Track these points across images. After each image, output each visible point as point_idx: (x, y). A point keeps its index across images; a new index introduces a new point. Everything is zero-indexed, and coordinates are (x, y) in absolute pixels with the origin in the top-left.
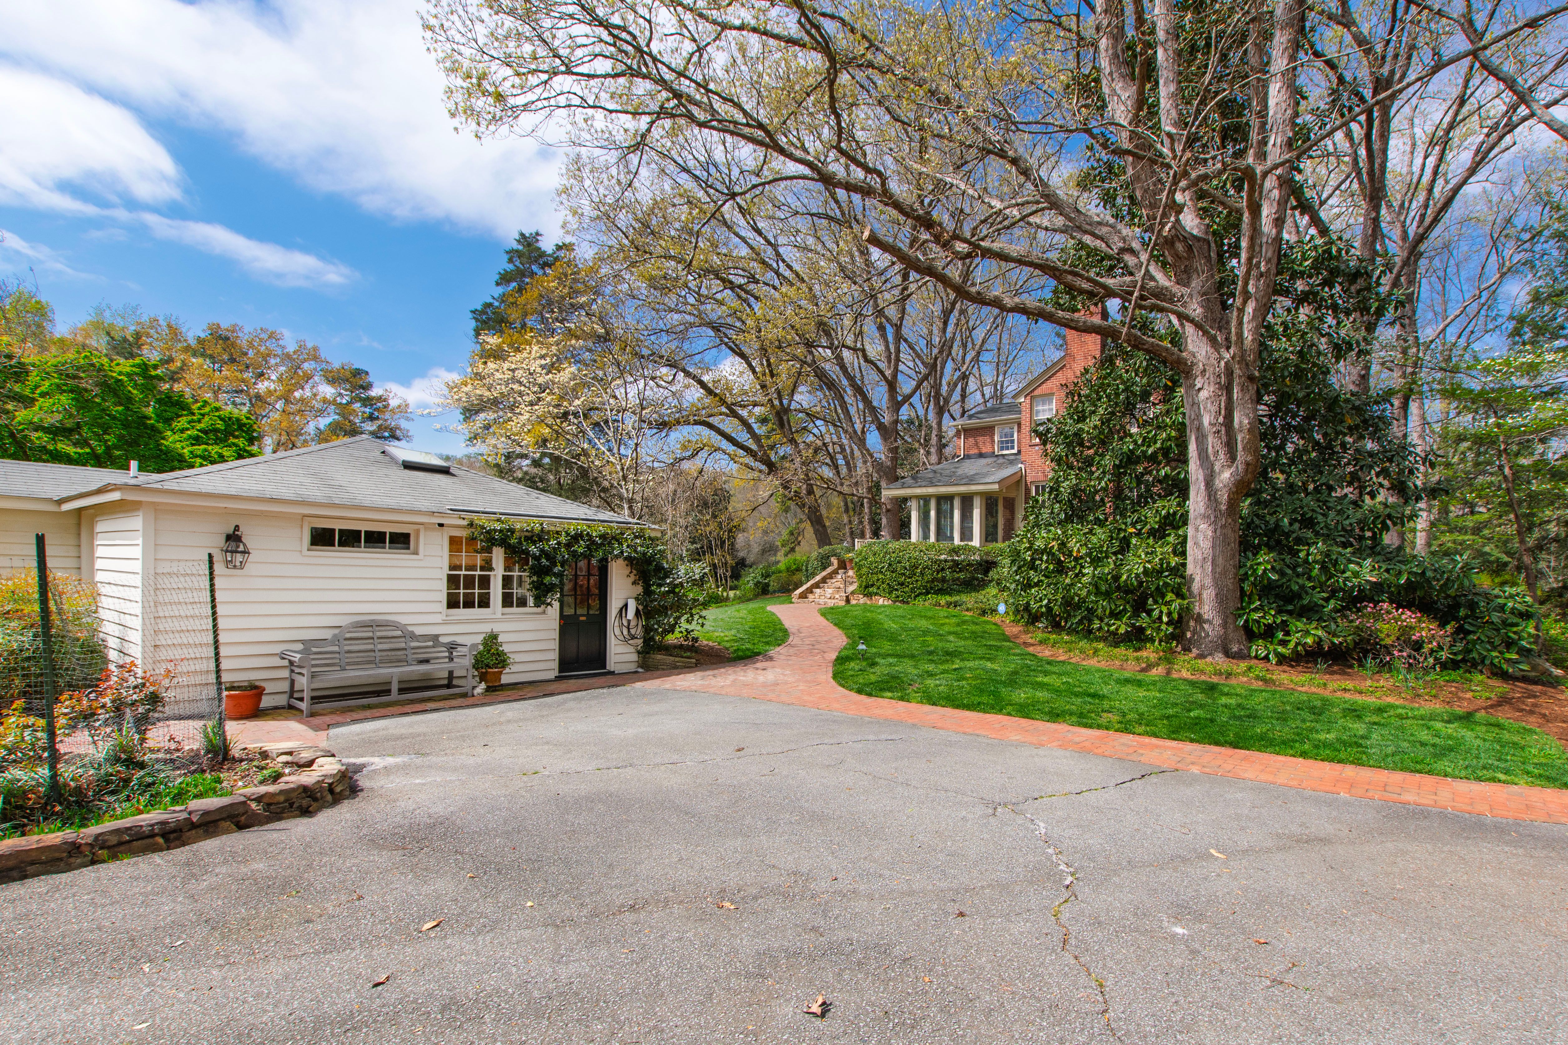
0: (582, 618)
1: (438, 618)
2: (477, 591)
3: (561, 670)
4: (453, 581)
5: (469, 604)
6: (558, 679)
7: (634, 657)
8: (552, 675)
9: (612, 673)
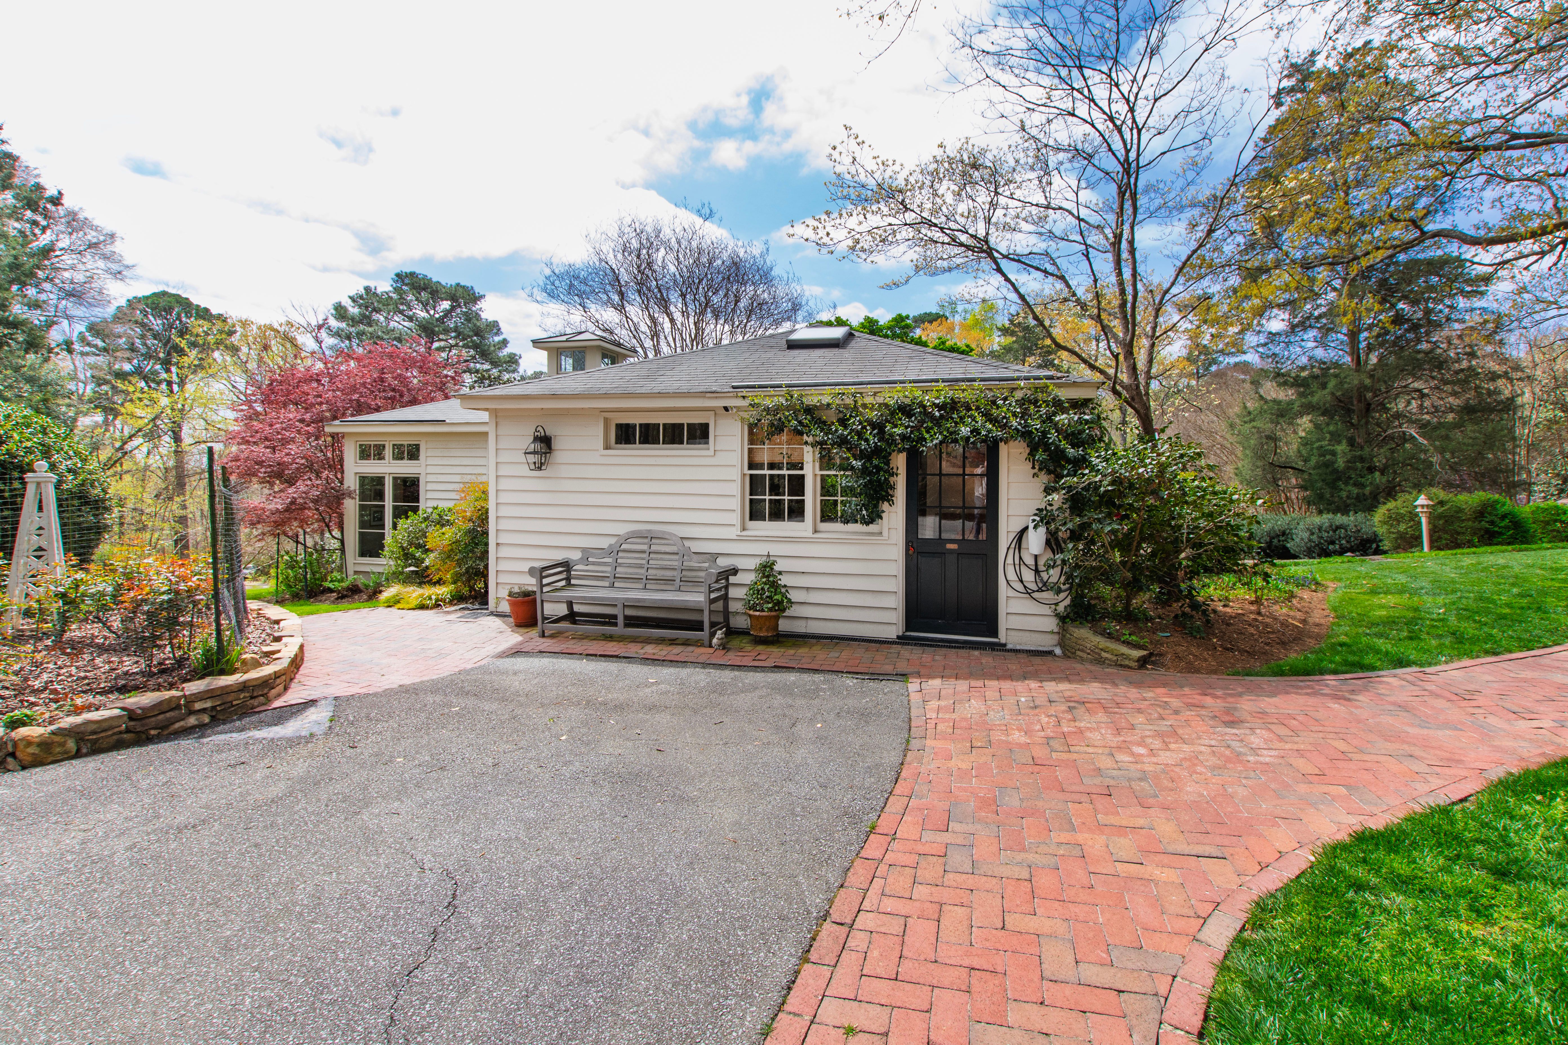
0: (950, 546)
1: (734, 532)
2: (786, 498)
3: (909, 626)
4: (755, 483)
5: (777, 514)
6: (902, 640)
7: (1051, 624)
8: (892, 633)
9: (1001, 647)
